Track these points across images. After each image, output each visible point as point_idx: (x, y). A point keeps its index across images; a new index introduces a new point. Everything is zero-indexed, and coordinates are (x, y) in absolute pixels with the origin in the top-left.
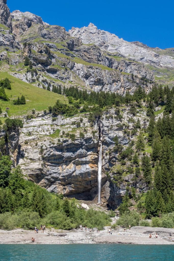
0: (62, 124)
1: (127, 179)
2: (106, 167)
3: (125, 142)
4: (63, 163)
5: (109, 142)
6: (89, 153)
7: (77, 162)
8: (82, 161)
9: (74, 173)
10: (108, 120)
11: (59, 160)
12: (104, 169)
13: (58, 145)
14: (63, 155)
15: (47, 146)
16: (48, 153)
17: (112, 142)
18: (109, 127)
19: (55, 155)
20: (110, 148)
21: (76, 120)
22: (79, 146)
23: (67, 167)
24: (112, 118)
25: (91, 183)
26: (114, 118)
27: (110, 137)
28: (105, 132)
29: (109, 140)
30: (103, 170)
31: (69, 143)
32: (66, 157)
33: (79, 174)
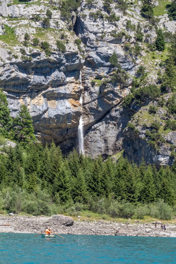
0: (10, 15)
1: (169, 139)
2: (91, 106)
3: (127, 67)
4: (25, 93)
5: (97, 63)
6: (68, 79)
7: (50, 94)
8: (59, 94)
9: (45, 114)
10: (95, 21)
11: (20, 88)
12: (88, 109)
13: (23, 61)
14: (29, 80)
15: (3, 60)
16: (7, 73)
17: (103, 63)
18: (98, 35)
19: (19, 78)
20: (98, 73)
21: (38, 11)
22: (55, 65)
23: (32, 101)
24: (102, 17)
25: (67, 132)
26: (104, 19)
27: (101, 53)
28: (91, 42)
29: (98, 58)
30: (86, 111)
31: (42, 59)
32: (34, 83)
33: (55, 116)
